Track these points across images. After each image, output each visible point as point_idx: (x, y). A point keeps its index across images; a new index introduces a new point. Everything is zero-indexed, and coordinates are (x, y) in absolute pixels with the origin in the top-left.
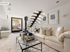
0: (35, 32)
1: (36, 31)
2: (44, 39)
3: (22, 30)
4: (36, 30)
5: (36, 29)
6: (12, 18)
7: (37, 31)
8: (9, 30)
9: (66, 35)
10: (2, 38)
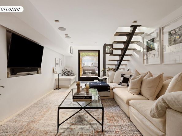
0: (120, 84)
1: (121, 81)
2: (129, 105)
3: (99, 76)
4: (122, 78)
5: (123, 75)
6: (79, 50)
7: (126, 80)
8: (73, 75)
9: (168, 101)
10: (60, 89)
